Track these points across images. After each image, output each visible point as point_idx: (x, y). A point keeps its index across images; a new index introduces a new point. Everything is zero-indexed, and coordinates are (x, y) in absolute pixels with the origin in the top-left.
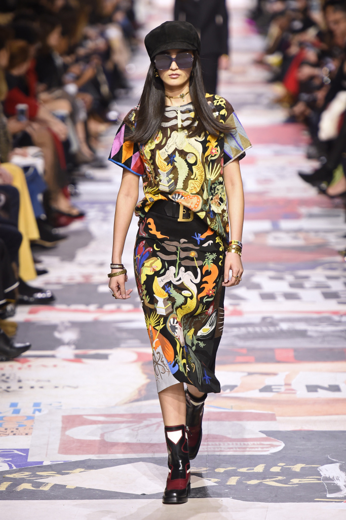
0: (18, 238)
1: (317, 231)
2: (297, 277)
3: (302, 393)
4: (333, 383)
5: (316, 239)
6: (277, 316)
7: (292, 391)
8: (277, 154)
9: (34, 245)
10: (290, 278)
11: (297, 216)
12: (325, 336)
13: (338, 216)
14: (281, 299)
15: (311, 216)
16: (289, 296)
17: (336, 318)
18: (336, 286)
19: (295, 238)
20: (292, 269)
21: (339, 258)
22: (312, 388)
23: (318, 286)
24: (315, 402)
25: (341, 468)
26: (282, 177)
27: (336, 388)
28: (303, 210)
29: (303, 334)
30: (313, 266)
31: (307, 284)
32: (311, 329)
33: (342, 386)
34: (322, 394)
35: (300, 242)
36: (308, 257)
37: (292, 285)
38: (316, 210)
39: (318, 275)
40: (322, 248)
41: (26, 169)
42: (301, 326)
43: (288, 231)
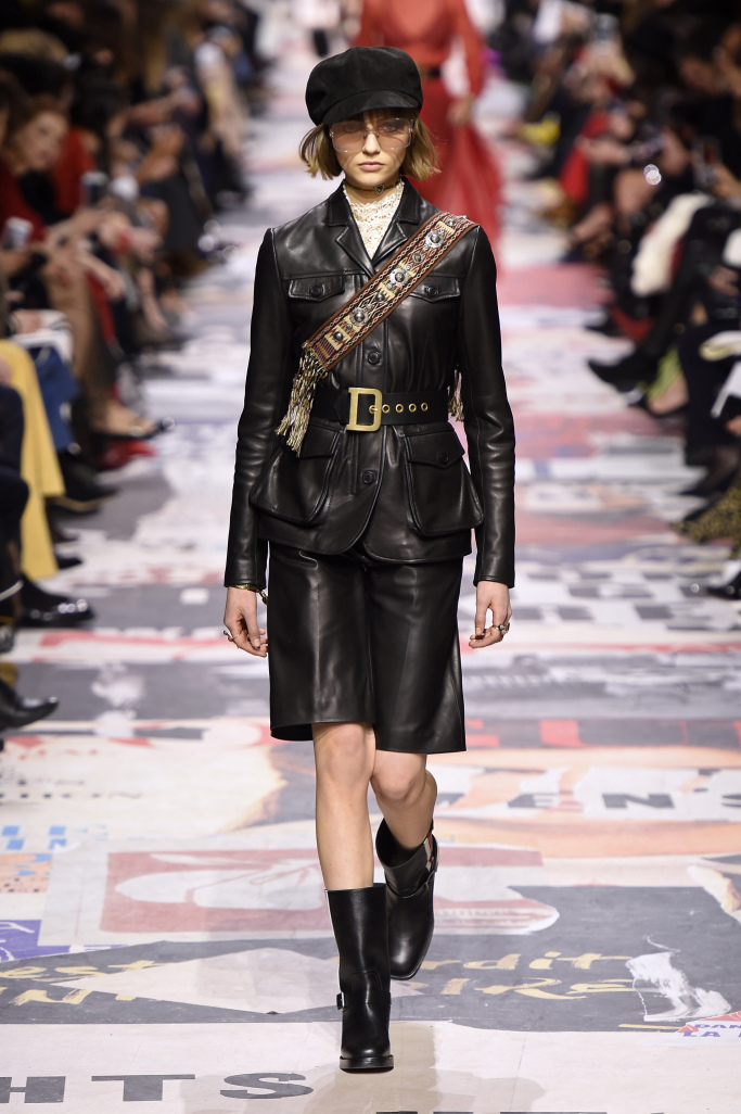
0: (21, 493)
1: (626, 482)
2: (586, 576)
3: (595, 810)
4: (658, 790)
5: (623, 498)
6: (544, 654)
7: (574, 806)
8: (546, 325)
9: (53, 509)
10: (570, 577)
11: (585, 452)
12: (641, 695)
13: (668, 451)
14: (552, 619)
15: (614, 451)
16: (568, 614)
17: (664, 658)
18: (666, 594)
19: (582, 495)
20: (575, 559)
21: (671, 538)
22: (615, 801)
23: (628, 594)
24: (622, 829)
25: (674, 963)
26: (555, 372)
27: (662, 801)
28: (598, 439)
29: (596, 690)
30: (618, 552)
31: (606, 590)
32: (613, 680)
33: (676, 797)
34: (636, 813)
35: (591, 504)
36: (609, 534)
37: (575, 592)
38: (624, 439)
39: (627, 572)
40: (636, 516)
41: (34, 352)
42: (593, 675)
43: (567, 482)
